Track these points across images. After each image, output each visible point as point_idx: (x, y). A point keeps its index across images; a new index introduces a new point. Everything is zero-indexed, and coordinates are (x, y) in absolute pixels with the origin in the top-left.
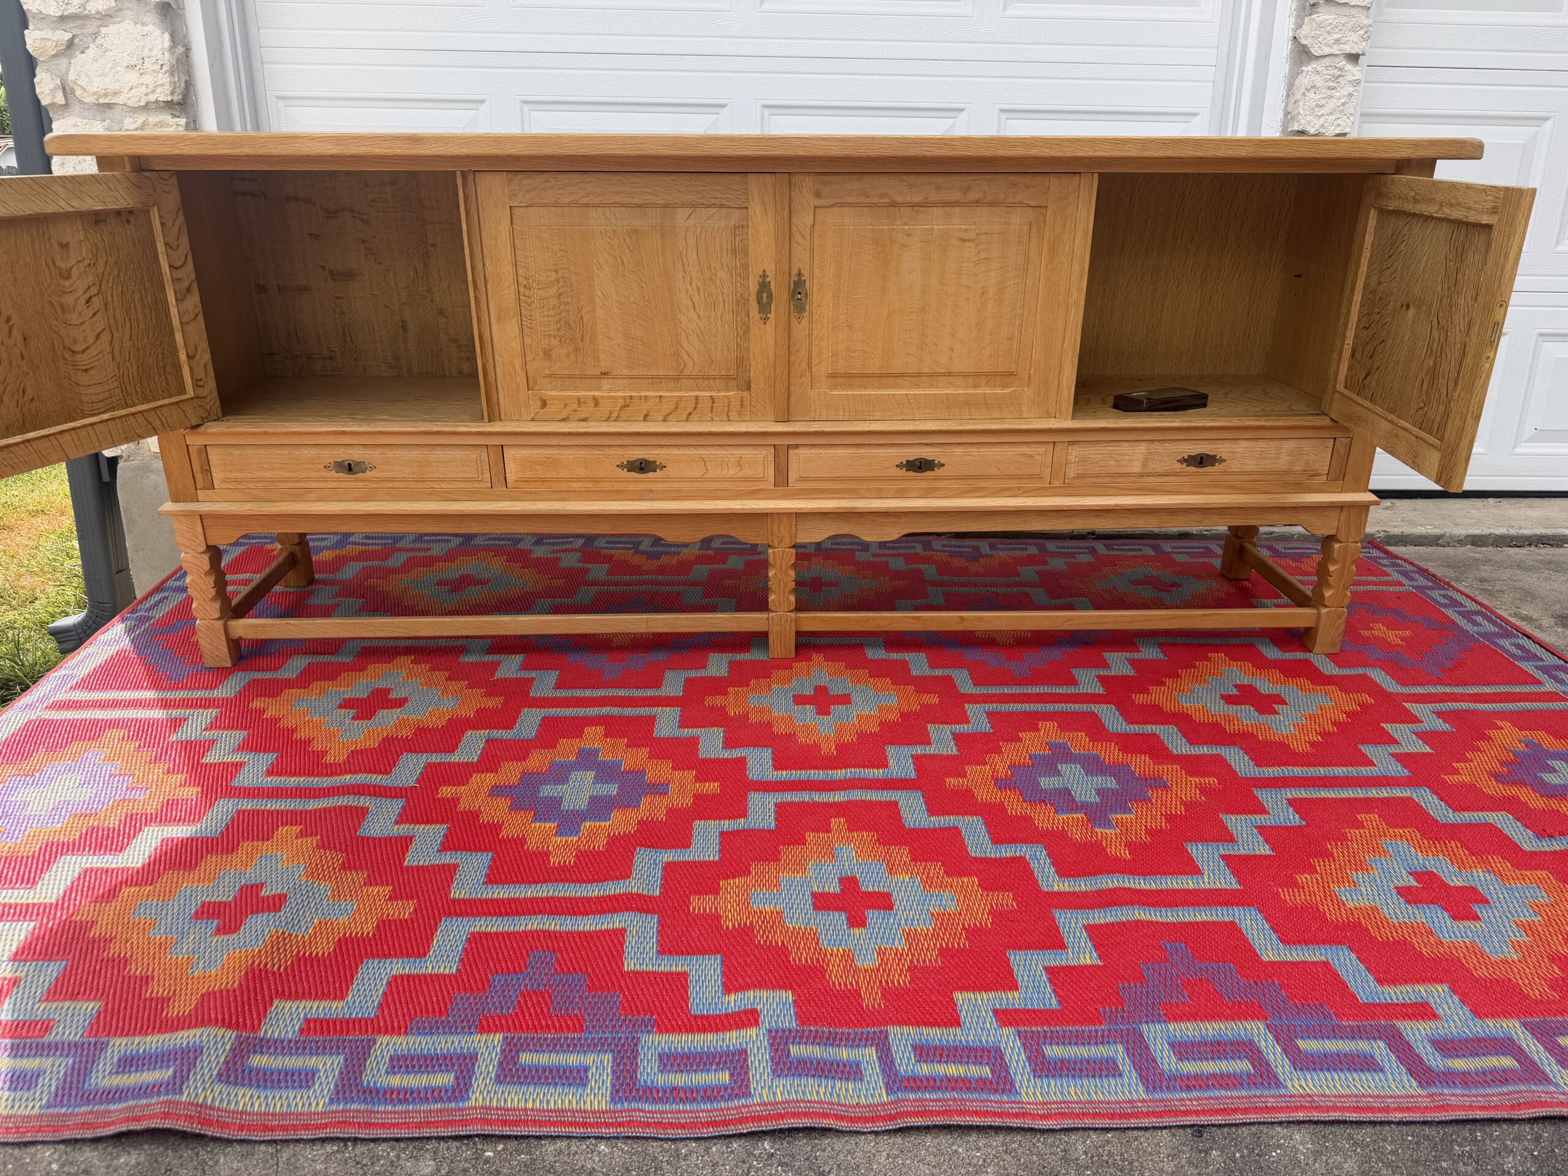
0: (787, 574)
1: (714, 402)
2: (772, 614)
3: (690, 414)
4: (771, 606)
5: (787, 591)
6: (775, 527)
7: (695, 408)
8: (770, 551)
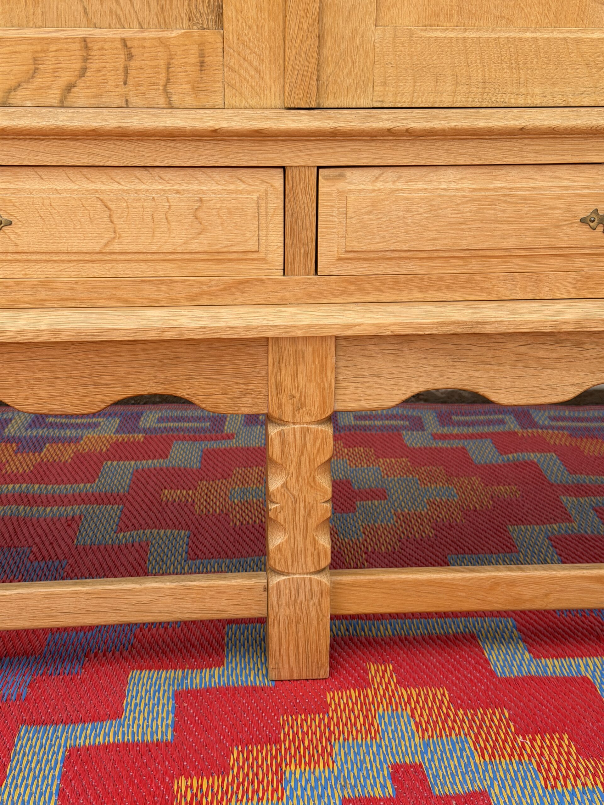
0: (313, 485)
1: (130, 57)
2: (276, 580)
3: (70, 87)
4: (274, 559)
5: (312, 523)
6: (287, 371)
7: (83, 72)
8: (273, 431)
